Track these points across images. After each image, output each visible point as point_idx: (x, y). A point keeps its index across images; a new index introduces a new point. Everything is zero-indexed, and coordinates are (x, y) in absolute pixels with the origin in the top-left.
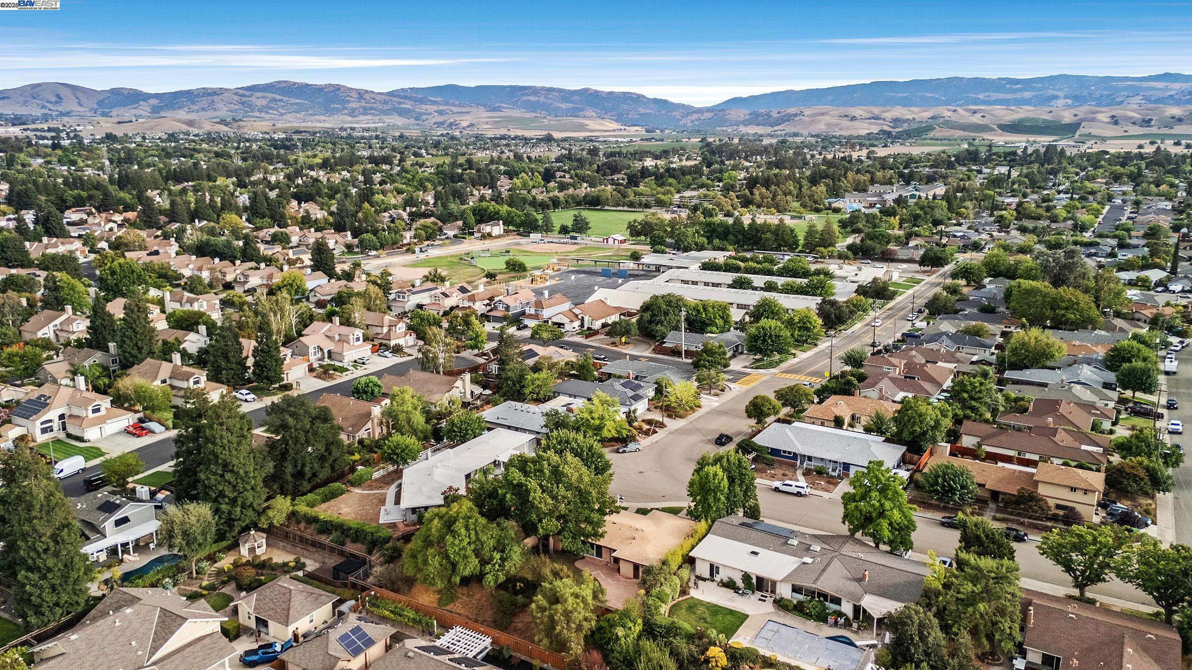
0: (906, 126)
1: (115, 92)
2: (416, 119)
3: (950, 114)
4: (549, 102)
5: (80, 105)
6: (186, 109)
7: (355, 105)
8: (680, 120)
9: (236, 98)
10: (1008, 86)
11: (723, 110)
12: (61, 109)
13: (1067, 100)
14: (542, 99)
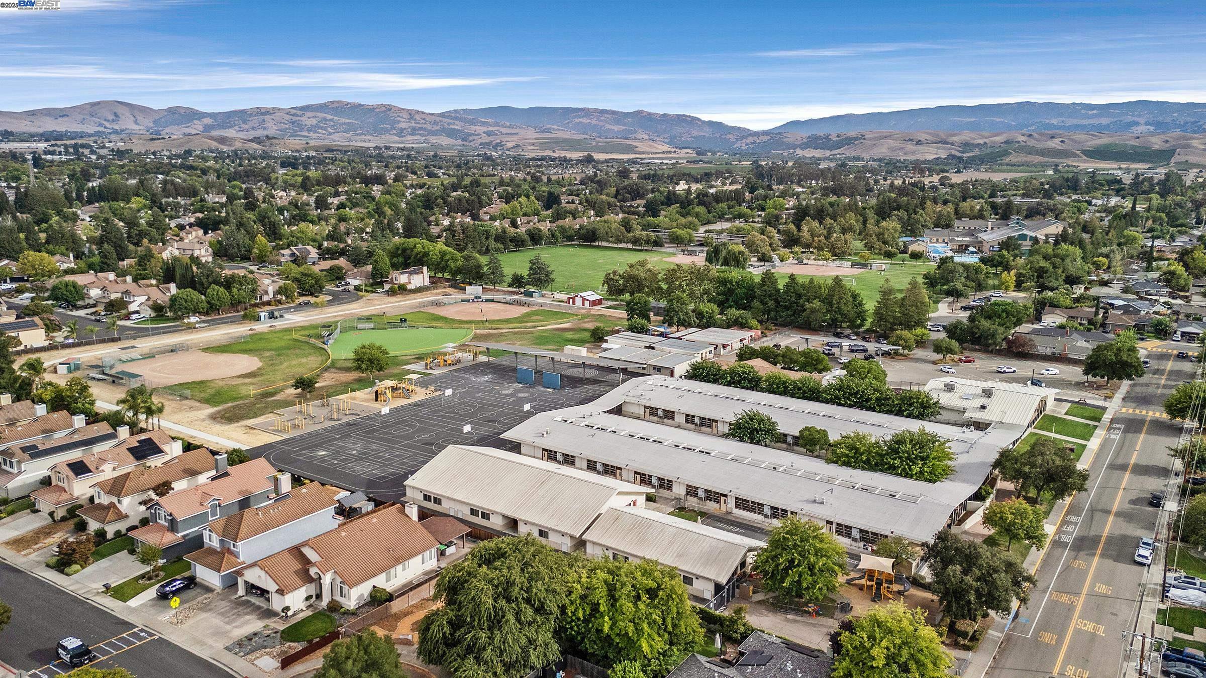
0: (977, 152)
1: (172, 111)
2: (463, 140)
3: (1024, 138)
4: (601, 124)
5: (136, 123)
6: (236, 128)
7: (403, 125)
8: (734, 143)
9: (288, 117)
10: (1083, 112)
11: (780, 133)
12: (116, 127)
13: (1148, 127)
14: (594, 122)
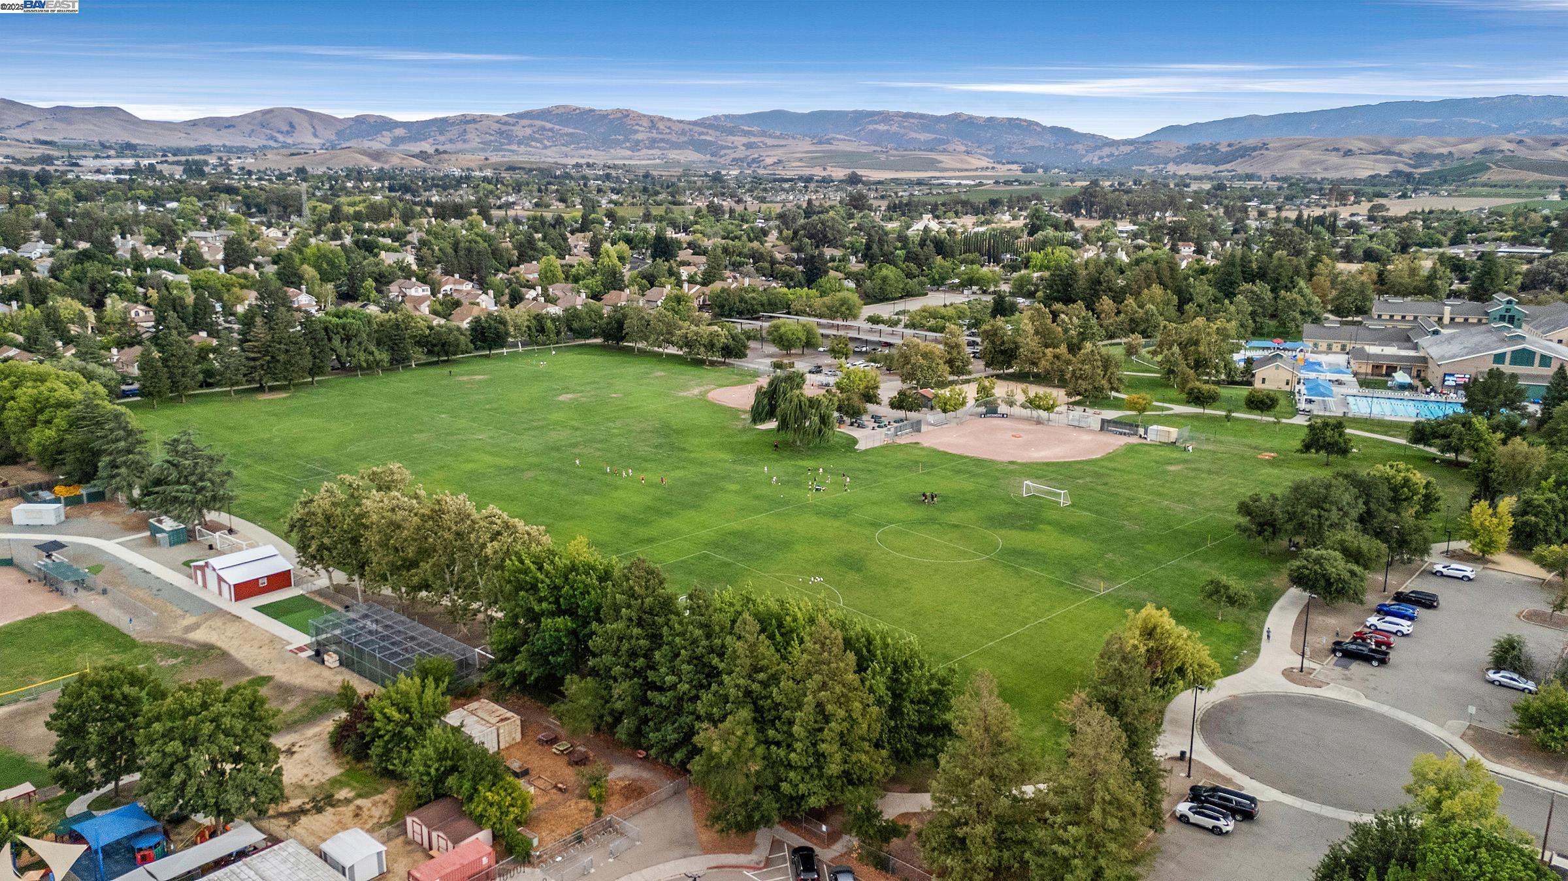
0: (1436, 165)
1: (360, 120)
2: (712, 155)
3: (1511, 146)
4: (903, 131)
5: (315, 135)
6: (431, 140)
7: (640, 136)
8: (1084, 156)
9: (496, 126)
11: (1148, 143)
12: (290, 141)
14: (894, 128)
